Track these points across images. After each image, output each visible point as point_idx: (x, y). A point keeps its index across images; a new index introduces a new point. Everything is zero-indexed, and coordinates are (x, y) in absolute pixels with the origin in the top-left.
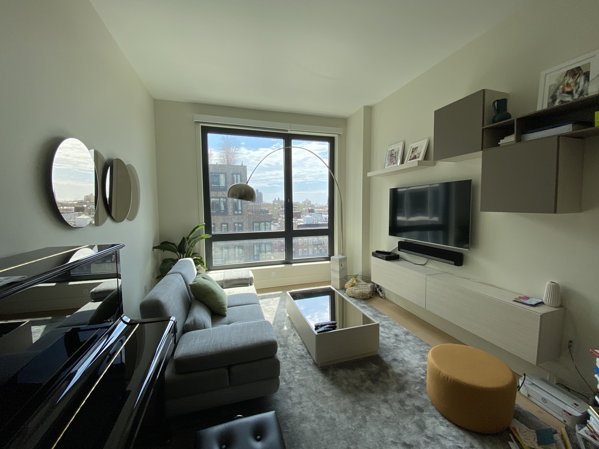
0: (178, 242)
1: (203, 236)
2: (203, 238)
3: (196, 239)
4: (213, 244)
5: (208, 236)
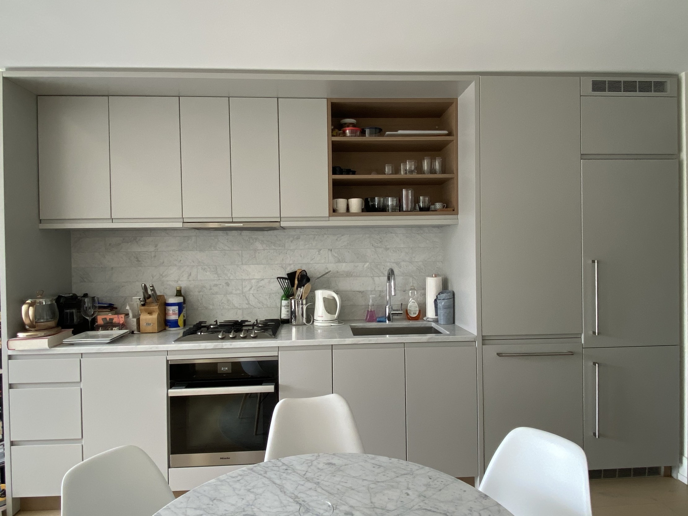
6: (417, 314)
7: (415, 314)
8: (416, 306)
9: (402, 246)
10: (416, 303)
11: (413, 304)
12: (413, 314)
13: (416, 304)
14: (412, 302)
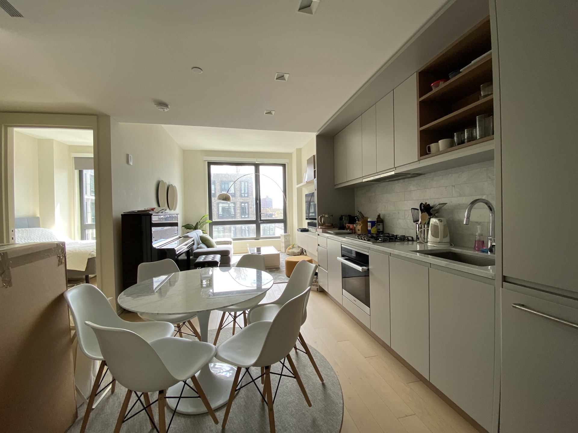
0: (194, 225)
1: (207, 221)
2: (207, 223)
3: (204, 223)
4: (213, 227)
5: (210, 221)
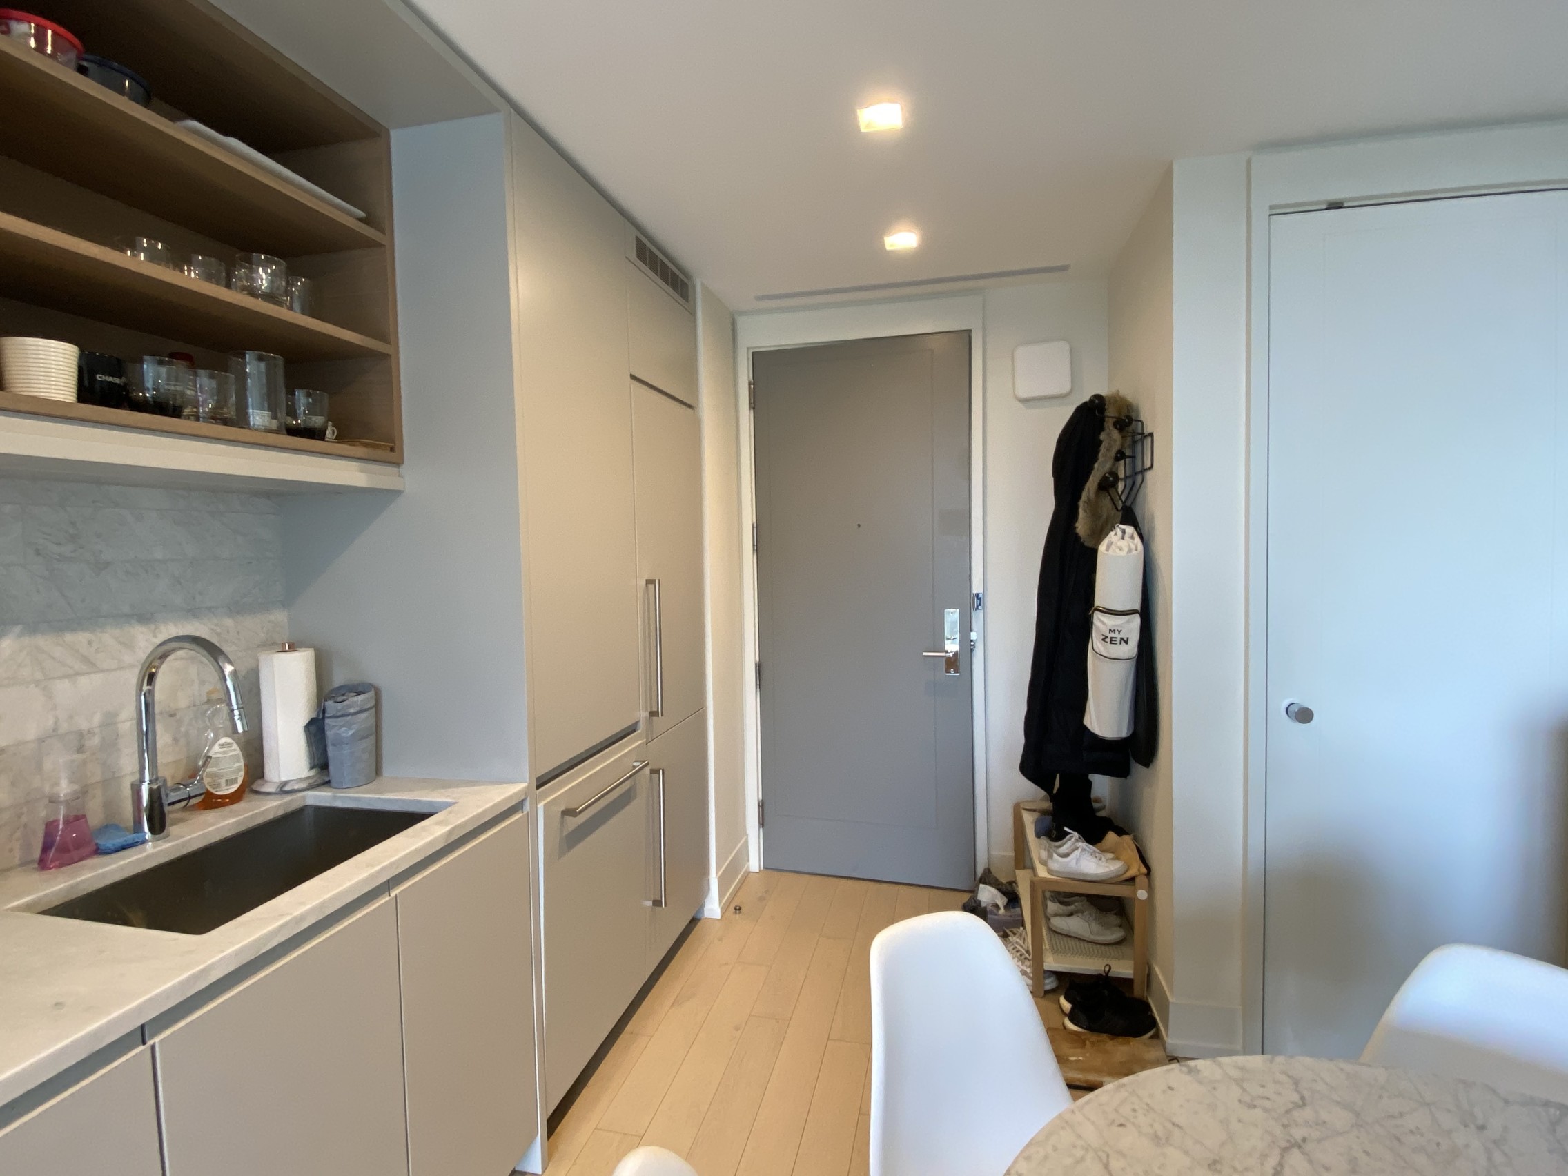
6: (240, 781)
7: (234, 781)
8: (236, 755)
9: (159, 555)
10: (235, 746)
11: (224, 752)
12: (227, 785)
13: (235, 750)
14: (222, 746)
